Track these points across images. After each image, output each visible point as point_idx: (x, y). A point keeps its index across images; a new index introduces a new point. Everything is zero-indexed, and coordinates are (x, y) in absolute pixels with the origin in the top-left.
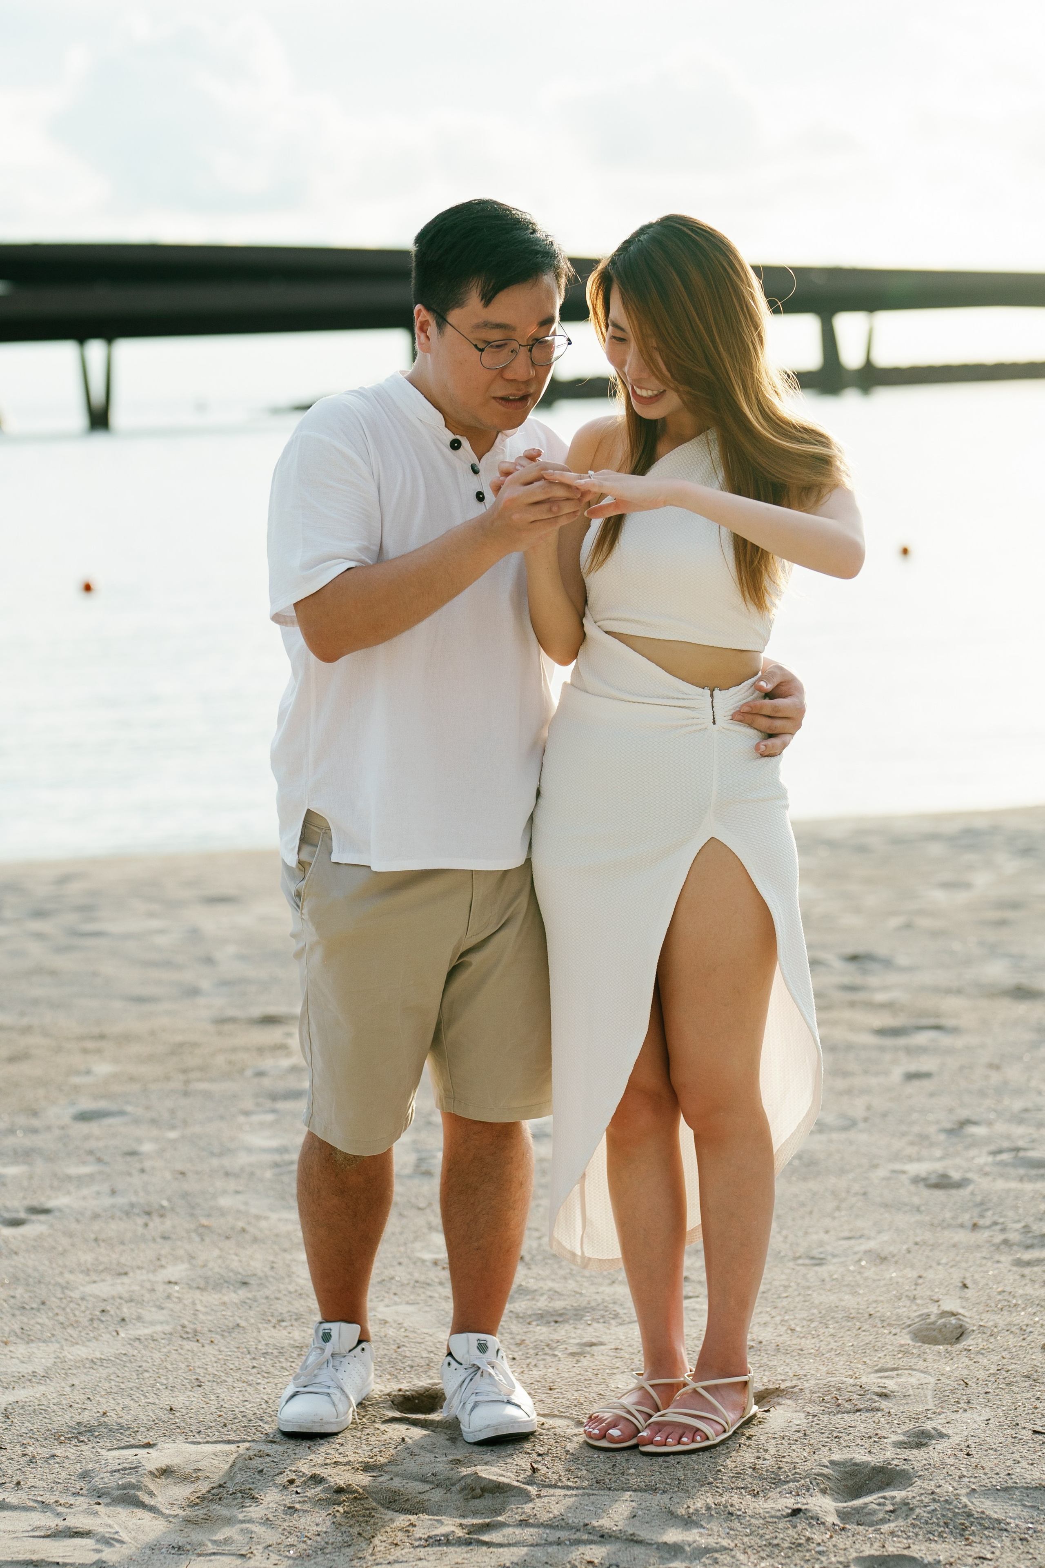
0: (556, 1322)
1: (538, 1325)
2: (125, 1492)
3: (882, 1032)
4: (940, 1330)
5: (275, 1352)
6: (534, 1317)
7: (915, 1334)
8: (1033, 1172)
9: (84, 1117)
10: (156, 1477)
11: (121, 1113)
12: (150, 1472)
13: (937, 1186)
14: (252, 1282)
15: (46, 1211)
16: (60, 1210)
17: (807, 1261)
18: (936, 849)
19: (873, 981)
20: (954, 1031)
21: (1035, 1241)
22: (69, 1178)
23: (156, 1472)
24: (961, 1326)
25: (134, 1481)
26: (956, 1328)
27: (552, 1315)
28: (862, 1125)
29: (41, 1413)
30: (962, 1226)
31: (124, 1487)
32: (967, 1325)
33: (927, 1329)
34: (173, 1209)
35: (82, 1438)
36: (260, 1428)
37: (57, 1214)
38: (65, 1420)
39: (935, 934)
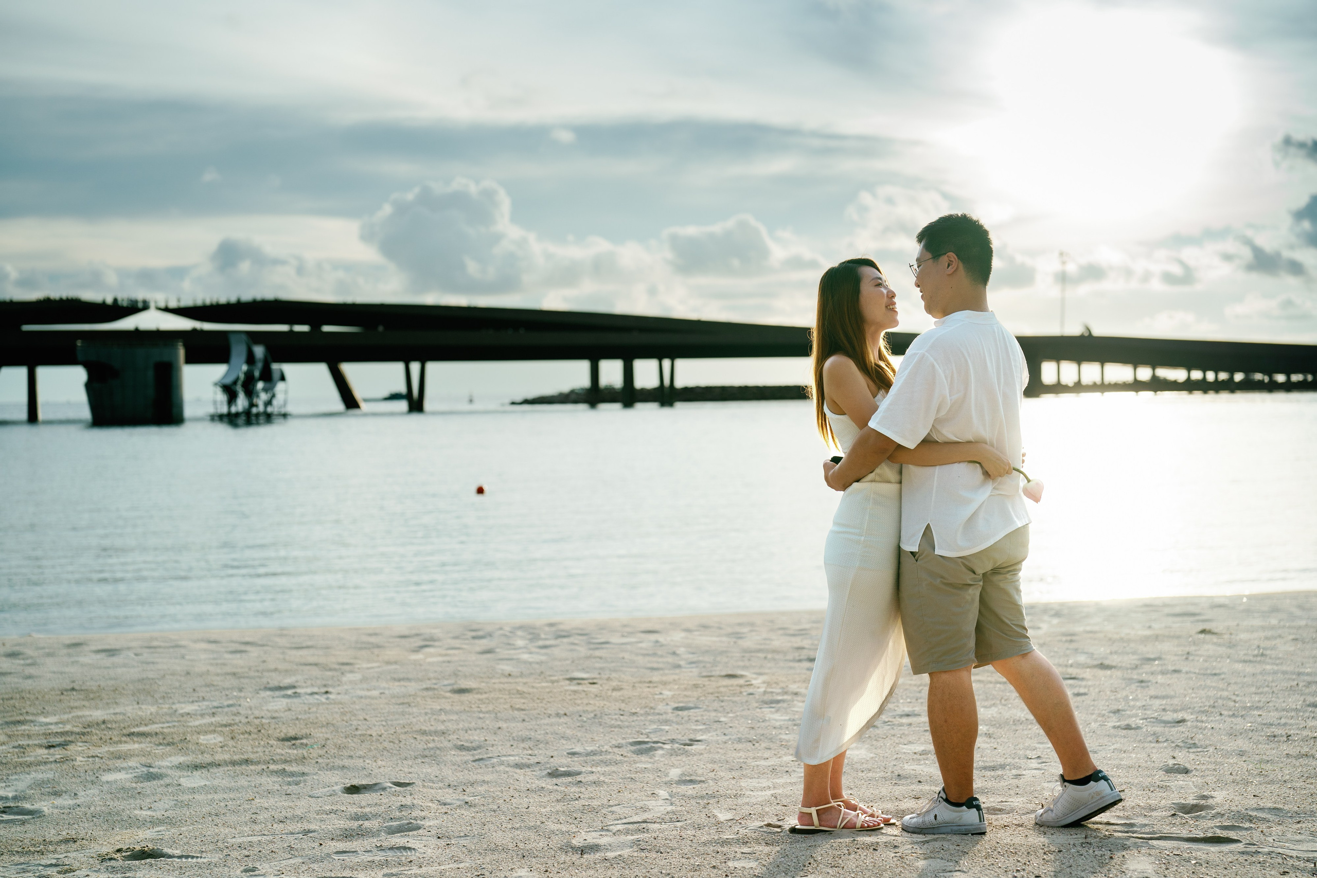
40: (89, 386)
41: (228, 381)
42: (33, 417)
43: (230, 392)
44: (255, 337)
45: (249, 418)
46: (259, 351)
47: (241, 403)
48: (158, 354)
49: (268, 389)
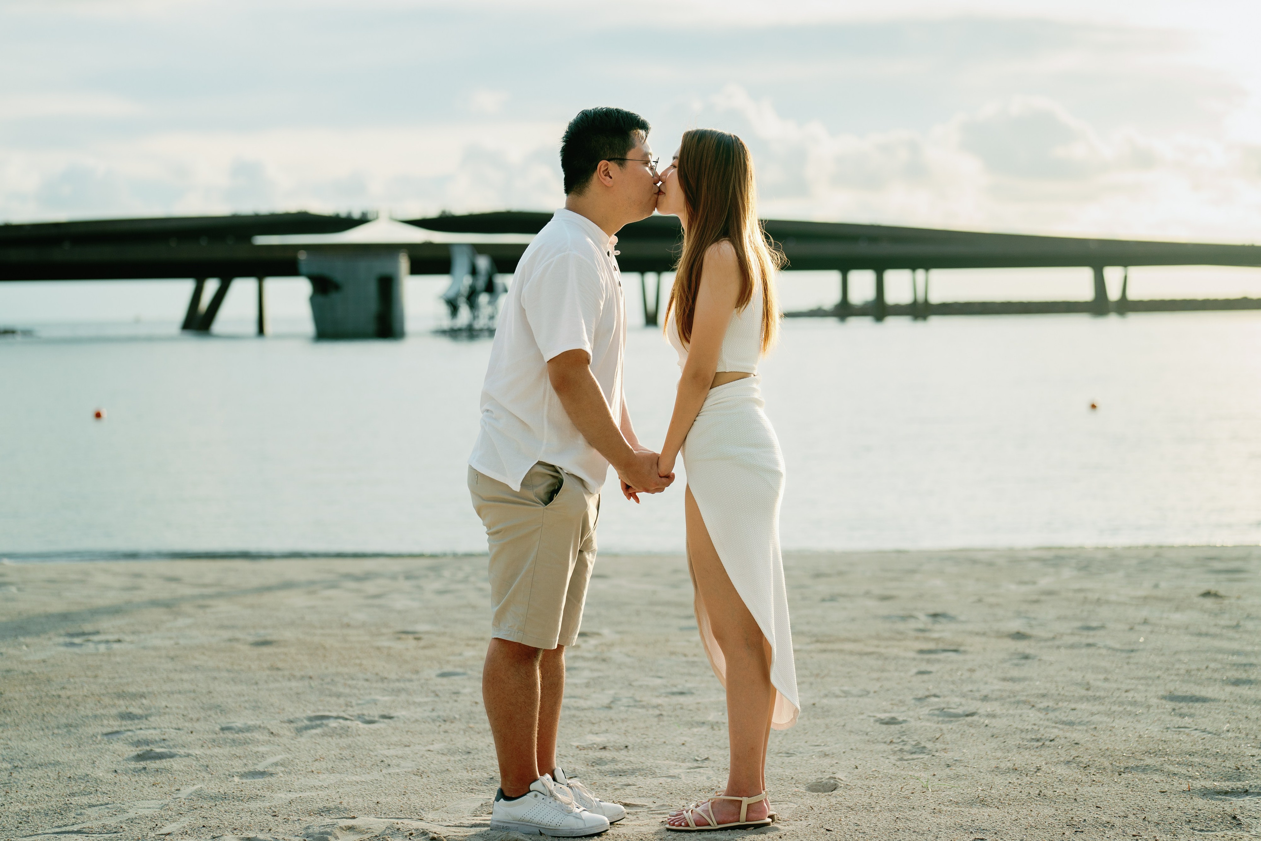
0: (620, 775)
1: (610, 777)
2: (322, 835)
3: (922, 652)
4: (823, 786)
5: (457, 782)
6: (609, 773)
7: (809, 787)
8: (947, 719)
9: (443, 675)
10: (344, 830)
11: (464, 674)
12: (341, 827)
13: (887, 723)
14: (472, 752)
15: (391, 718)
16: (398, 717)
17: (784, 755)
18: (1034, 565)
19: (938, 627)
20: (965, 652)
21: (918, 750)
22: (414, 703)
23: (344, 828)
24: (836, 784)
25: (329, 830)
26: (833, 785)
27: (620, 772)
28: (871, 694)
29: (309, 802)
30: (885, 742)
31: (322, 833)
32: (839, 784)
33: (816, 785)
34: (460, 719)
35: (322, 814)
36: (419, 813)
37: (395, 719)
38: (316, 806)
39: (991, 606)
40: (313, 300)
41: (451, 294)
42: (261, 330)
43: (453, 306)
44: (479, 249)
45: (471, 333)
46: (483, 263)
47: (464, 315)
48: (380, 267)
49: (492, 302)
